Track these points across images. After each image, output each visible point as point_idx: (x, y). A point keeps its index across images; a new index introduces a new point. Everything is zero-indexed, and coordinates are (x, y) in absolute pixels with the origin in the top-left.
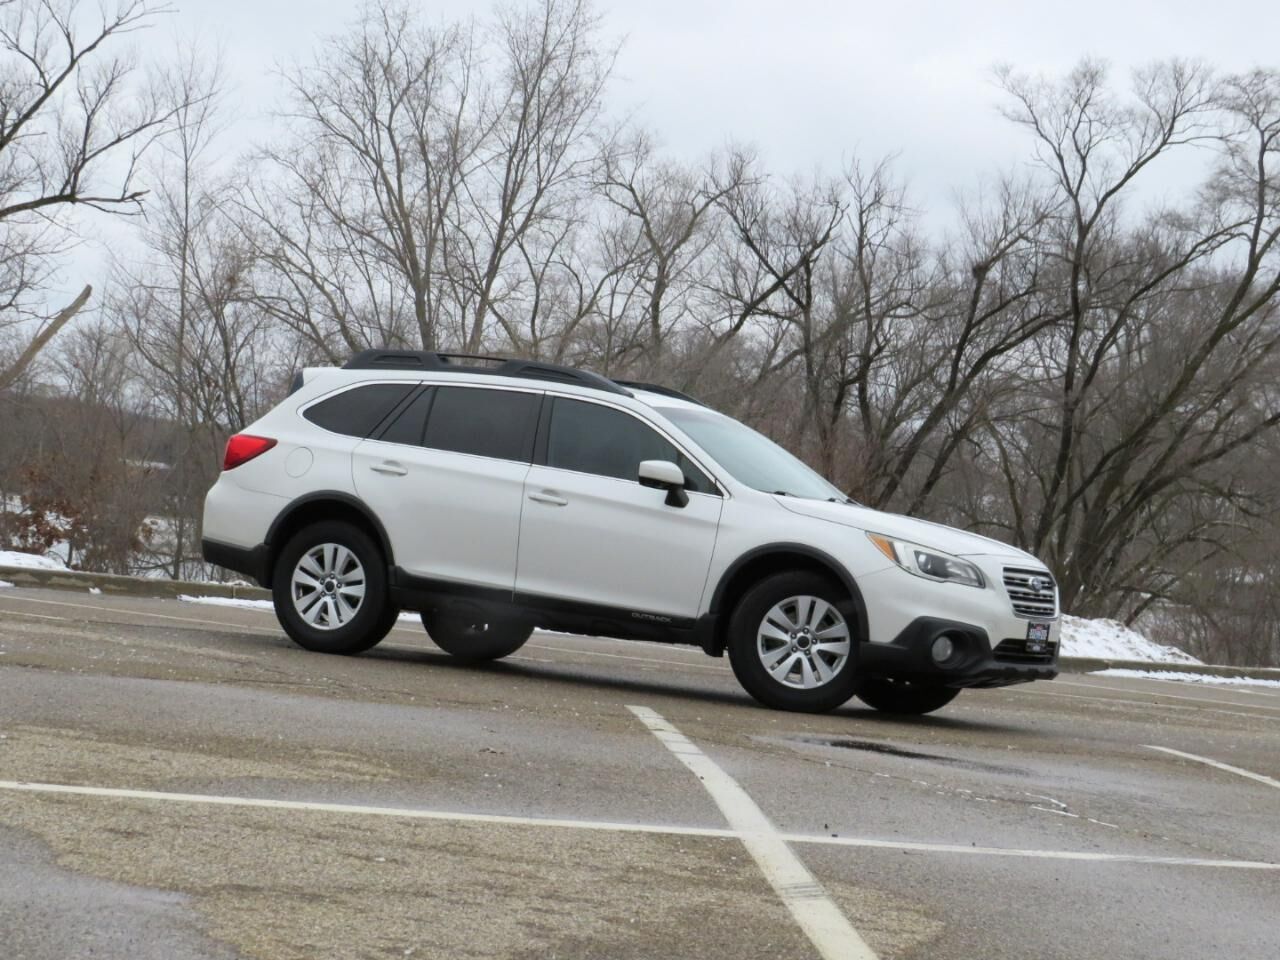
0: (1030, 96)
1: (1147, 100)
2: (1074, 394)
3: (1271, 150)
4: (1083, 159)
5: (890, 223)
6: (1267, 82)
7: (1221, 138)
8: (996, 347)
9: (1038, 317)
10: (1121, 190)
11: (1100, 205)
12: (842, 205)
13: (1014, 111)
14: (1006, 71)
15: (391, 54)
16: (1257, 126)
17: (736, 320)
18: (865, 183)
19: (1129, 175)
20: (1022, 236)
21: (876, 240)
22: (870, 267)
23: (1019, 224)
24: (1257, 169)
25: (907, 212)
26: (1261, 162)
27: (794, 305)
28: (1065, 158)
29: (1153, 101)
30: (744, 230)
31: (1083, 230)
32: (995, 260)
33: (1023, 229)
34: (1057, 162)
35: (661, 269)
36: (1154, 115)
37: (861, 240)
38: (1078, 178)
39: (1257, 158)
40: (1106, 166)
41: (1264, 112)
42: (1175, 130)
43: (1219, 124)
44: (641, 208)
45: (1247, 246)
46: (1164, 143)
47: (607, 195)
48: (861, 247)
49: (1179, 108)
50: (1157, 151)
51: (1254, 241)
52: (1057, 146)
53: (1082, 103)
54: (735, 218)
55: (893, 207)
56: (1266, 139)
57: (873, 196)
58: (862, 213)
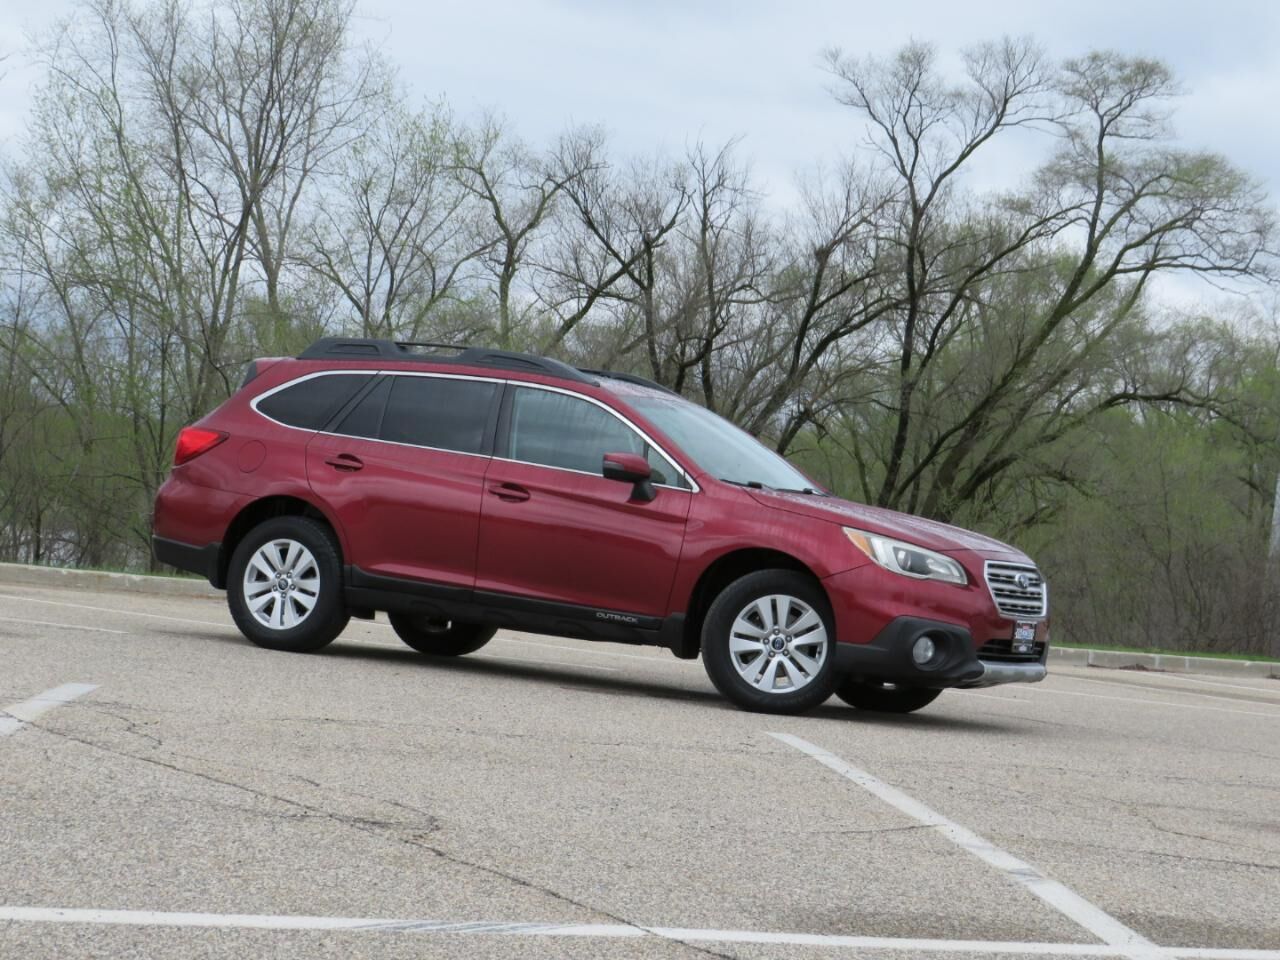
0: (860, 80)
1: (979, 80)
2: (910, 377)
3: (1110, 135)
4: (916, 142)
5: (733, 205)
6: (1104, 67)
7: (1052, 120)
8: (838, 329)
9: (880, 300)
10: (955, 171)
11: (935, 187)
12: (689, 191)
13: (847, 96)
14: (835, 56)
15: (242, 39)
16: (1096, 109)
17: (584, 303)
18: (710, 165)
19: (963, 157)
20: (864, 220)
21: (720, 222)
22: (714, 249)
23: (862, 207)
24: (1096, 151)
25: (749, 194)
26: (1100, 147)
27: (638, 288)
28: (899, 140)
29: (985, 82)
30: (586, 213)
31: (918, 212)
32: (836, 243)
33: (865, 213)
34: (890, 144)
35: (511, 251)
36: (986, 95)
37: (704, 223)
38: (912, 160)
39: (1097, 143)
40: (940, 146)
41: (1103, 96)
42: (1007, 112)
43: (1051, 106)
44: (490, 192)
45: (1086, 230)
46: (997, 124)
47: (457, 178)
48: (704, 230)
49: (1011, 90)
50: (991, 133)
51: (1093, 226)
52: (890, 128)
53: (911, 86)
54: (577, 201)
55: (735, 190)
56: (1105, 125)
57: (716, 178)
58: (705, 195)
